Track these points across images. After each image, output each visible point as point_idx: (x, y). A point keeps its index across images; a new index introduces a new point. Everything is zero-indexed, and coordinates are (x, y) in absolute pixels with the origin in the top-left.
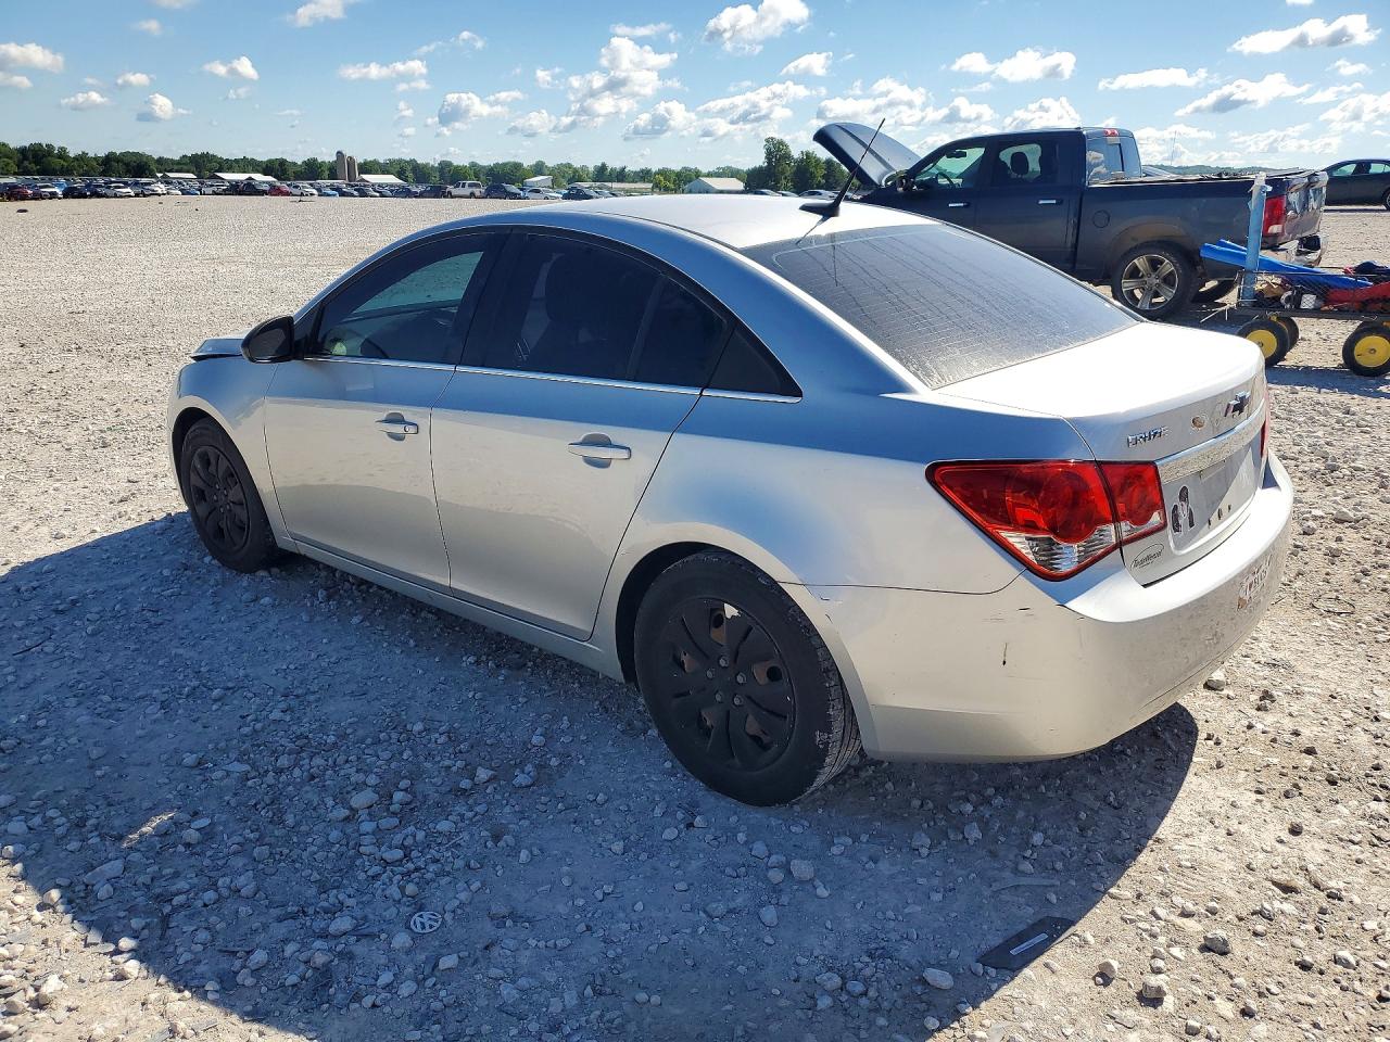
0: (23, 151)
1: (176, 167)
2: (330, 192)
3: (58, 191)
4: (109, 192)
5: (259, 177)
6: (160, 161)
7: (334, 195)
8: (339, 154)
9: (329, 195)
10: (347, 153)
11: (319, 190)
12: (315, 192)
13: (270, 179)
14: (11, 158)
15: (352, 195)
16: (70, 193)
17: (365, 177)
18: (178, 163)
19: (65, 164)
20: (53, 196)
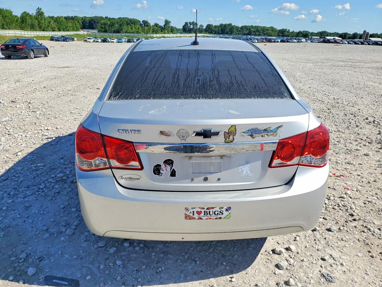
0: (280, 31)
1: (315, 35)
2: (352, 43)
3: (279, 41)
4: (291, 41)
5: (337, 38)
6: (312, 33)
7: (353, 44)
8: (365, 31)
9: (351, 44)
10: (367, 31)
11: (348, 42)
12: (347, 42)
13: (340, 38)
14: (276, 32)
15: (359, 44)
16: (282, 41)
17: (371, 38)
18: (316, 34)
19: (288, 34)
20: (278, 42)
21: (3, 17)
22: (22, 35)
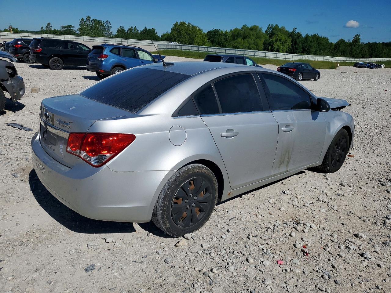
21: (318, 44)
22: (329, 61)
